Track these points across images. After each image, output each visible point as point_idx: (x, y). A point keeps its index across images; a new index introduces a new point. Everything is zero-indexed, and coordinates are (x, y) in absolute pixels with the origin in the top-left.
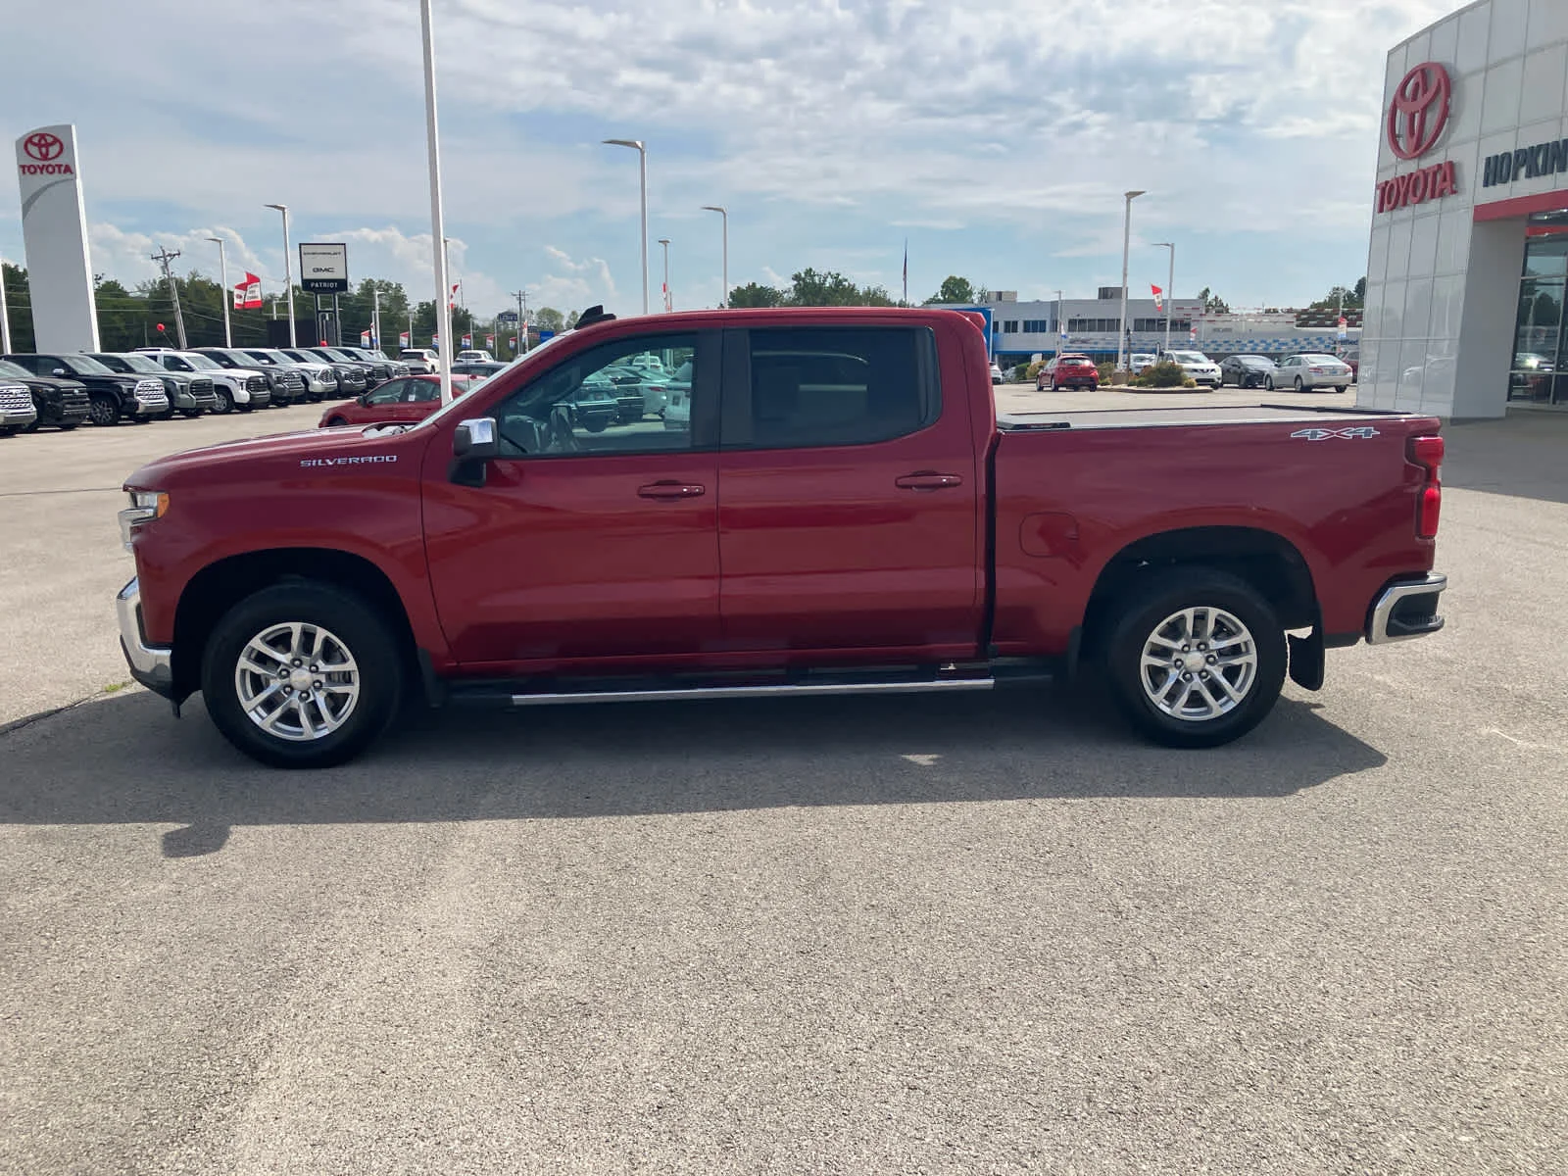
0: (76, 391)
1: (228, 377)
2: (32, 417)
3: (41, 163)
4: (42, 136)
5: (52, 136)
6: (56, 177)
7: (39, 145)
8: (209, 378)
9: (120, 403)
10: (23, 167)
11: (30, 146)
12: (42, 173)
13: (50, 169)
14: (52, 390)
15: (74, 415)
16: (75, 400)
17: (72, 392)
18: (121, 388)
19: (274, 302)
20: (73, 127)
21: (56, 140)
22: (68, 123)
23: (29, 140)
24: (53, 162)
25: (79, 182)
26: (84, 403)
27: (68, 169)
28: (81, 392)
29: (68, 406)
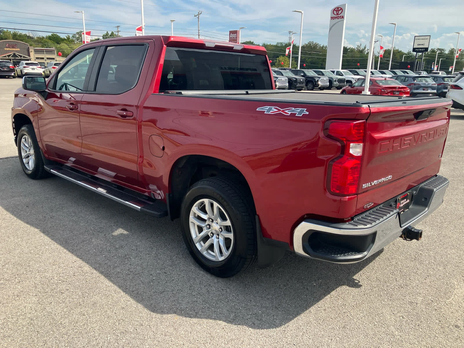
0: (301, 80)
1: (352, 78)
2: (287, 86)
3: (336, 16)
4: (338, 8)
5: (340, 8)
6: (340, 20)
7: (337, 11)
8: (345, 78)
9: (314, 84)
10: (332, 17)
11: (334, 11)
12: (336, 19)
13: (338, 18)
14: (295, 79)
15: (300, 87)
16: (301, 83)
17: (300, 80)
18: (315, 80)
19: (404, 56)
20: (347, 5)
21: (341, 9)
22: (345, 4)
23: (334, 10)
24: (339, 16)
25: (345, 21)
26: (303, 83)
27: (343, 17)
28: (303, 80)
29: (298, 84)
